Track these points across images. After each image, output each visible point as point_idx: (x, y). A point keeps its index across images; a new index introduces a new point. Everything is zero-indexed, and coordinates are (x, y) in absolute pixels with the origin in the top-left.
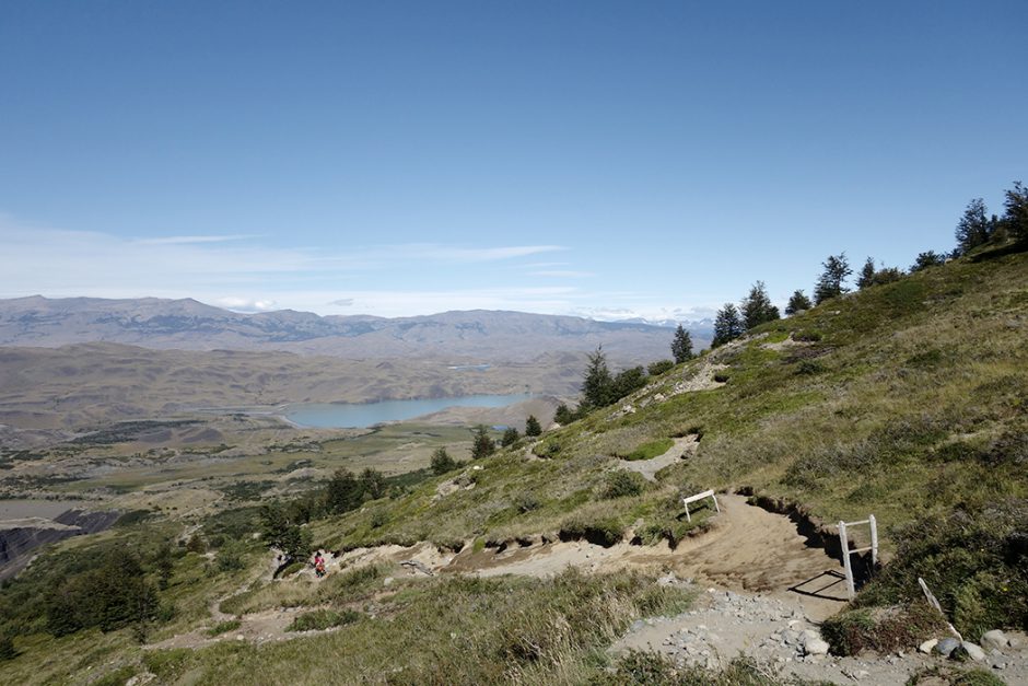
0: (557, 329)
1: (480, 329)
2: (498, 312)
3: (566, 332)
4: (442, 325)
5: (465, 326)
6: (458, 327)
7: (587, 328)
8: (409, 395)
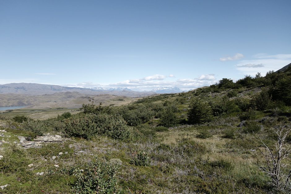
0: (51, 89)
1: (24, 89)
2: (30, 84)
3: (55, 90)
4: (9, 87)
5: (18, 88)
6: (15, 88)
7: (62, 89)
8: (9, 105)
